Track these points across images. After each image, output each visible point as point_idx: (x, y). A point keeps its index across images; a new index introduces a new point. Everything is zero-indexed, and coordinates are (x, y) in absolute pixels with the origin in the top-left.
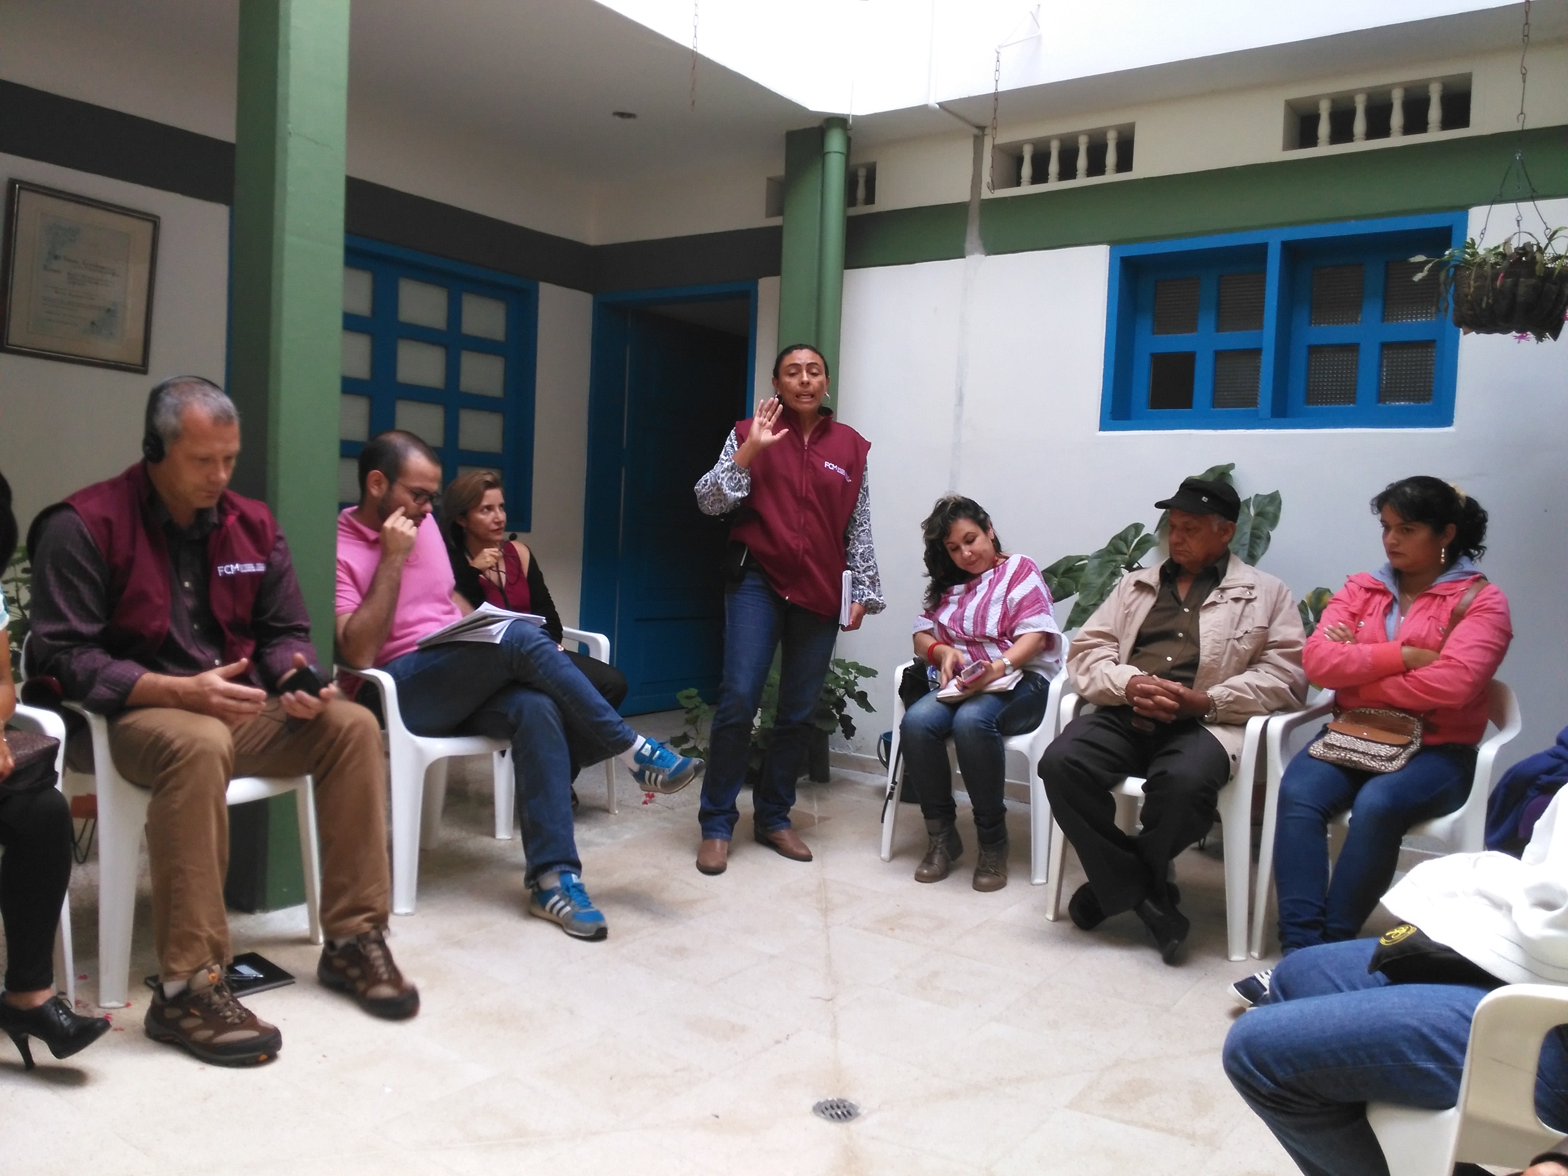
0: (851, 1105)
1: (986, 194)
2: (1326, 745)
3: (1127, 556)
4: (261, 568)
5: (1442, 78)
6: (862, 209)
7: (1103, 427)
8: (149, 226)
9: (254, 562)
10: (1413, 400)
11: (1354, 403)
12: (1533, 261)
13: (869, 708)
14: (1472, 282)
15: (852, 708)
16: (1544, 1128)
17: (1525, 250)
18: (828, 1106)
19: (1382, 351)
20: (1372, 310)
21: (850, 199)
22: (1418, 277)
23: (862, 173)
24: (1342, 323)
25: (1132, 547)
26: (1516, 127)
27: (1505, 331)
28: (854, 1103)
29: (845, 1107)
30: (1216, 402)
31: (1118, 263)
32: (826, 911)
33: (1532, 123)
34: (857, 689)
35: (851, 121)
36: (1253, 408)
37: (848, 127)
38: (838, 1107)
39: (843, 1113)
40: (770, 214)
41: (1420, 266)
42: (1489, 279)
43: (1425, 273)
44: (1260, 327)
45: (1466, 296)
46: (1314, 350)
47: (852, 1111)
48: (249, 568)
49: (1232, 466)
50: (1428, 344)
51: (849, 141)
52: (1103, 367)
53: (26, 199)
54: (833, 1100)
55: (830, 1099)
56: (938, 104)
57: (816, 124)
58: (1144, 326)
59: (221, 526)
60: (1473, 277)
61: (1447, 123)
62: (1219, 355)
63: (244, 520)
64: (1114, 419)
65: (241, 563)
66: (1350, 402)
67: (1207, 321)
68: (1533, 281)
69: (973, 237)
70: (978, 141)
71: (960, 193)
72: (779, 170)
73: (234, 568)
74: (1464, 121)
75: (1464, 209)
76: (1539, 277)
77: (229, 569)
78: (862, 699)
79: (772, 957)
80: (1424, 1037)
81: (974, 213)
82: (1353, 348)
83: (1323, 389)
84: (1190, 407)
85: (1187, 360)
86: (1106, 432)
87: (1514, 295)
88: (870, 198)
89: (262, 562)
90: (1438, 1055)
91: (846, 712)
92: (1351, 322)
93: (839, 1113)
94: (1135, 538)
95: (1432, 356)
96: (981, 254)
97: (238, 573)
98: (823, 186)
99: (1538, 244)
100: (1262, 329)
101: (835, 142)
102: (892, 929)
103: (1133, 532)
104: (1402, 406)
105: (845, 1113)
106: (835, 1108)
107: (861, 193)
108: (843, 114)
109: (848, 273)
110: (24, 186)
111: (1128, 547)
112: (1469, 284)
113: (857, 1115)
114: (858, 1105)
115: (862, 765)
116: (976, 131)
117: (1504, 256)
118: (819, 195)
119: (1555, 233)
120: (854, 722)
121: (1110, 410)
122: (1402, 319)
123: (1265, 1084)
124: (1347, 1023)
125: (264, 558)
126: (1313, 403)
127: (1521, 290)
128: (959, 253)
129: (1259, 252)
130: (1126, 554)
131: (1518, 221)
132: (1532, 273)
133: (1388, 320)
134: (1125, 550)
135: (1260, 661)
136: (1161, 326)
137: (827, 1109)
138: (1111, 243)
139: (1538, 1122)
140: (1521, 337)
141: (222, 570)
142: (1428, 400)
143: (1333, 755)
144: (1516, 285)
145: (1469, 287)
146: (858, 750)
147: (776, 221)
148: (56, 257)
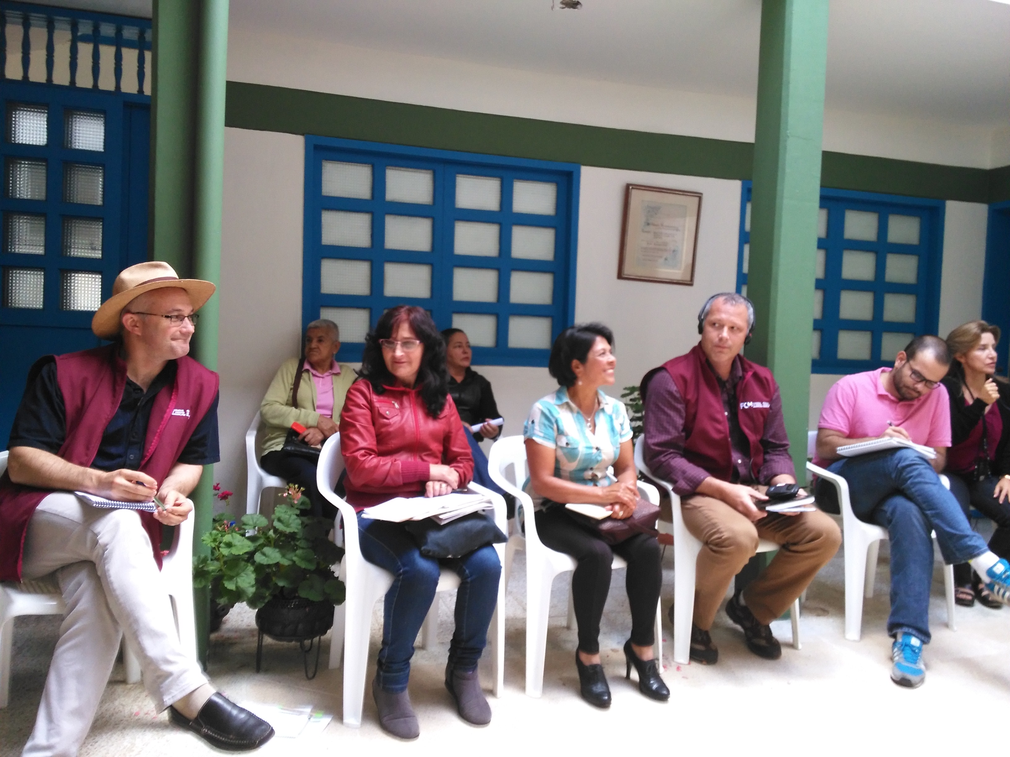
4: (766, 405)
8: (696, 200)
9: (762, 401)
48: (758, 405)
53: (635, 194)
59: (743, 378)
63: (756, 375)
65: (754, 401)
73: (750, 404)
77: (746, 405)
89: (766, 401)
97: (750, 408)
110: (634, 187)
125: (768, 399)
141: (743, 405)
148: (648, 224)
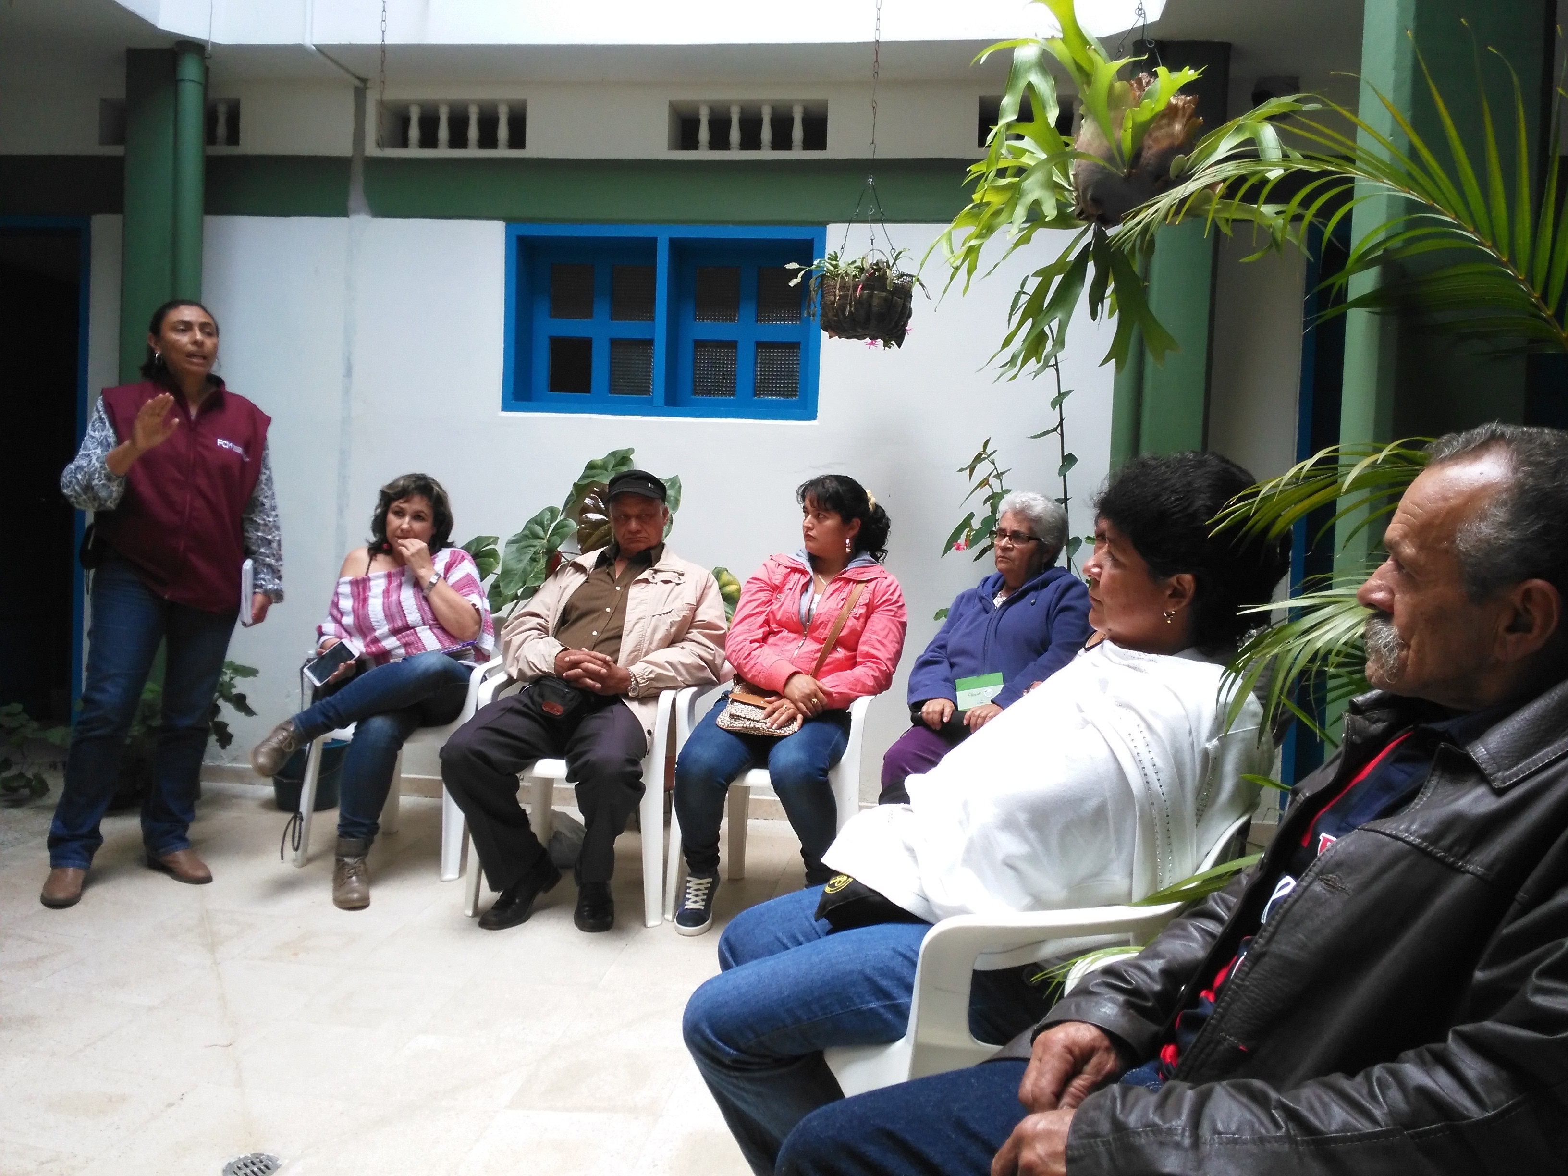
0: (269, 1158)
1: (372, 150)
2: (732, 716)
3: (545, 541)
5: (804, 101)
6: (222, 150)
7: (506, 407)
10: (783, 395)
11: (734, 395)
12: (884, 277)
13: (249, 712)
14: (837, 291)
15: (228, 713)
16: (978, 1044)
17: (877, 267)
18: (241, 1165)
19: (757, 350)
20: (747, 310)
21: (210, 137)
22: (792, 283)
23: (222, 110)
24: (722, 320)
25: (549, 532)
26: (869, 156)
27: (861, 337)
28: (271, 1154)
29: (261, 1161)
30: (614, 388)
31: (514, 240)
32: (212, 947)
33: (881, 155)
34: (235, 691)
35: (210, 48)
36: (645, 396)
37: (207, 55)
38: (253, 1163)
39: (259, 1169)
40: (103, 142)
41: (794, 273)
42: (851, 290)
43: (799, 279)
44: (652, 318)
45: (833, 303)
46: (699, 344)
47: (270, 1164)
49: (631, 451)
50: (794, 346)
51: (206, 71)
52: (503, 346)
54: (246, 1157)
55: (242, 1156)
56: (314, 45)
57: (166, 45)
58: (542, 308)
60: (838, 287)
61: (808, 145)
62: (615, 343)
64: (516, 400)
66: (730, 395)
67: (602, 308)
68: (884, 294)
69: (356, 195)
70: (360, 94)
71: (343, 148)
72: (118, 91)
74: (821, 145)
75: (824, 224)
76: (889, 291)
78: (240, 702)
79: (151, 1009)
80: (868, 979)
81: (358, 170)
82: (731, 345)
83: (707, 381)
84: (588, 391)
85: (584, 346)
86: (508, 412)
87: (870, 305)
88: (233, 137)
90: (882, 994)
91: (220, 718)
92: (730, 320)
93: (255, 1169)
94: (552, 522)
95: (797, 356)
96: (367, 214)
98: (176, 118)
99: (887, 263)
100: (653, 320)
101: (190, 70)
102: (296, 954)
103: (548, 516)
104: (773, 401)
105: (263, 1168)
106: (250, 1164)
107: (221, 130)
108: (200, 40)
109: (209, 219)
111: (546, 532)
112: (835, 292)
113: (277, 1167)
114: (276, 1156)
115: (239, 776)
116: (357, 83)
117: (862, 270)
118: (171, 127)
119: (900, 253)
120: (230, 729)
121: (511, 390)
122: (773, 321)
123: (728, 1054)
124: (801, 980)
126: (698, 394)
127: (875, 302)
128: (343, 212)
129: (650, 244)
130: (544, 539)
131: (872, 240)
132: (883, 288)
133: (761, 321)
134: (542, 533)
135: (684, 640)
136: (560, 309)
137: (239, 1168)
138: (509, 220)
139: (973, 1040)
140: (872, 344)
142: (795, 396)
143: (738, 725)
144: (871, 296)
145: (835, 295)
146: (235, 759)
147: (117, 150)
